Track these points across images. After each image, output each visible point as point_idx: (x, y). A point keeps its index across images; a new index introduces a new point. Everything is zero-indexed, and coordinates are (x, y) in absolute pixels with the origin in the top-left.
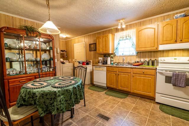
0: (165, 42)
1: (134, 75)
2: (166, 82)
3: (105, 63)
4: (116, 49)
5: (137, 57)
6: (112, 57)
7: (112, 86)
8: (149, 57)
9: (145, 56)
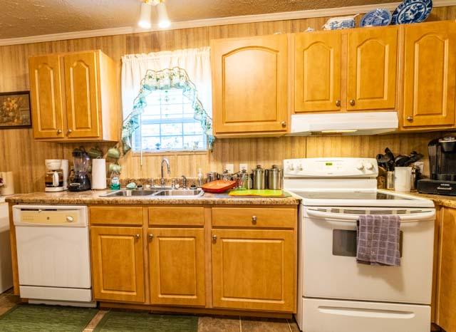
0: (309, 106)
1: (217, 233)
2: (335, 253)
3: (81, 182)
4: (132, 122)
5: (212, 158)
6: (113, 159)
7: (121, 295)
8: (250, 159)
9: (239, 154)
